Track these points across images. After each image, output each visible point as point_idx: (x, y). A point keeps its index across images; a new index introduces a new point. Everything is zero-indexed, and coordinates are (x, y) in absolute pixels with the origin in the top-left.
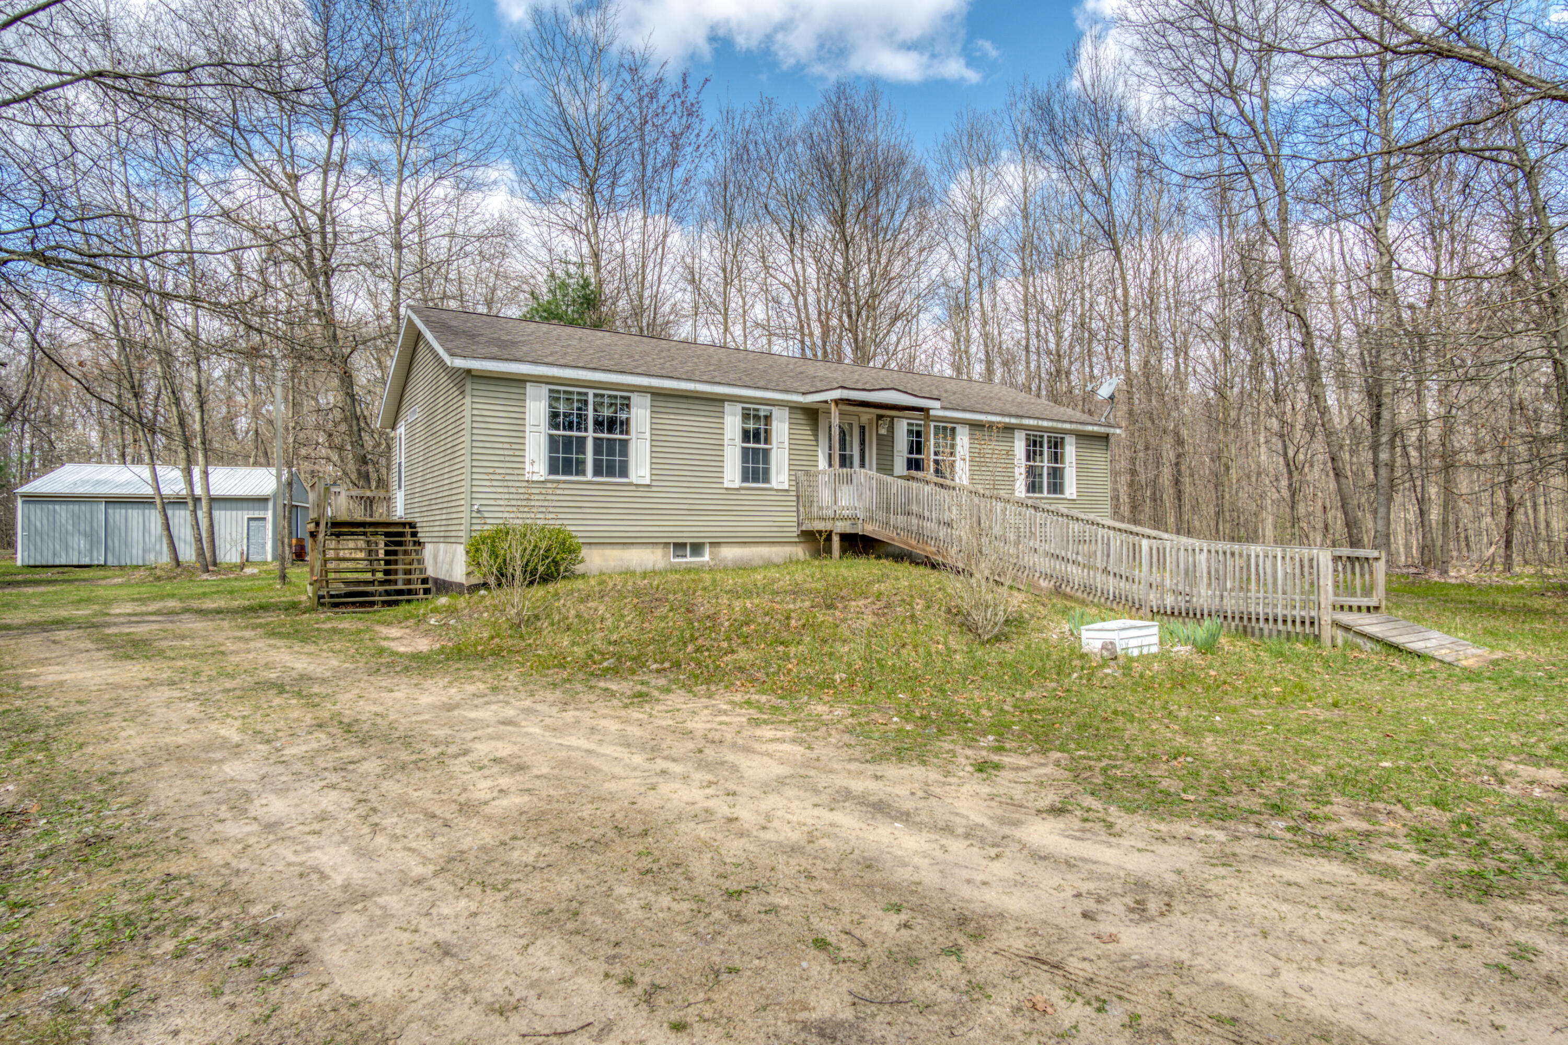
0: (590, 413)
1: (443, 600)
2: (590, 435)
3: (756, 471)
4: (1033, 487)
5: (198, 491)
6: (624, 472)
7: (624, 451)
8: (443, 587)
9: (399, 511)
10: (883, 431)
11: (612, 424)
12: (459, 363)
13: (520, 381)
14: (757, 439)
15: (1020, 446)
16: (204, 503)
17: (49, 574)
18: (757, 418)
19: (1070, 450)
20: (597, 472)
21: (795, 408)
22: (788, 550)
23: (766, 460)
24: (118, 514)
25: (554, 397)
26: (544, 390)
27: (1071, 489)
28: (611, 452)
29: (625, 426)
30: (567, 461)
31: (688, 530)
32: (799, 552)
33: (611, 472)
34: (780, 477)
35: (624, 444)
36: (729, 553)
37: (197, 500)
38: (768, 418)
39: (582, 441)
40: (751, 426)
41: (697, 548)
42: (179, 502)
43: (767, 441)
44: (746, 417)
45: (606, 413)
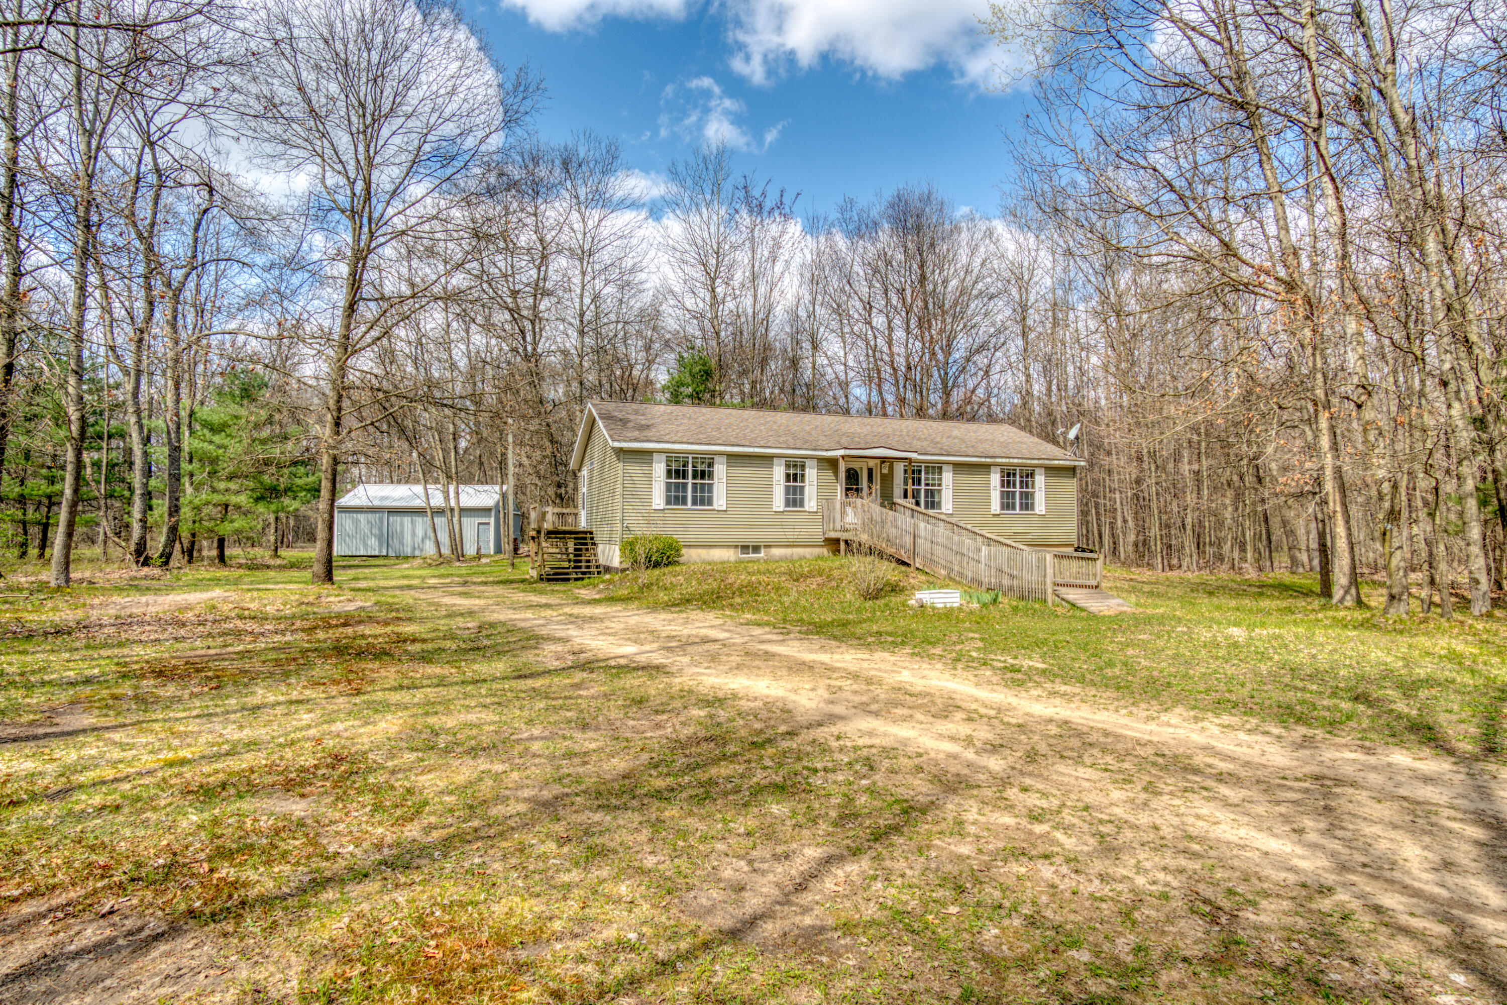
0: (690, 468)
1: (607, 577)
2: (690, 481)
3: (795, 501)
4: (1007, 505)
5: (453, 503)
6: (710, 503)
7: (710, 490)
8: (608, 569)
9: (583, 524)
10: (885, 471)
11: (703, 475)
12: (617, 445)
13: (649, 453)
14: (795, 480)
15: (995, 479)
16: (456, 513)
17: (356, 562)
18: (795, 466)
19: (1040, 479)
20: (694, 503)
21: (820, 460)
22: (817, 551)
23: (802, 493)
24: (396, 519)
25: (669, 461)
26: (663, 457)
27: (1040, 506)
28: (702, 491)
29: (711, 475)
30: (677, 498)
31: (750, 536)
32: (825, 551)
33: (702, 503)
34: (811, 504)
35: (711, 486)
36: (776, 552)
37: (452, 510)
38: (803, 467)
39: (685, 485)
40: (792, 472)
41: (756, 549)
42: (440, 512)
43: (803, 481)
44: (788, 466)
45: (700, 468)
